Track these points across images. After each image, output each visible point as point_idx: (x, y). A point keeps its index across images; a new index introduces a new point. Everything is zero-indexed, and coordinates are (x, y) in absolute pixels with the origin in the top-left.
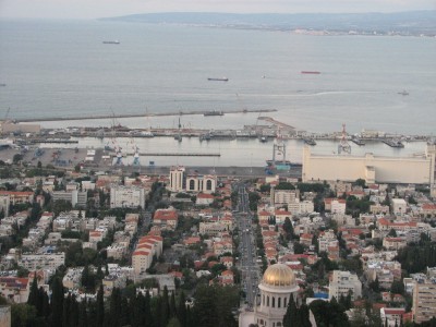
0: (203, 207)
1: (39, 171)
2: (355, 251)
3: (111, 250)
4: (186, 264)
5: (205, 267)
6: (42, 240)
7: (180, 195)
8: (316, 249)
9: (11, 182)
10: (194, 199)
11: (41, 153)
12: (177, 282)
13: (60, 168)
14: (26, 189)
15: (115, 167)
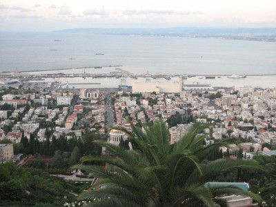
0: (93, 104)
1: (29, 92)
2: (151, 119)
3: (57, 122)
4: (86, 126)
5: (94, 127)
6: (30, 118)
7: (84, 100)
8: (137, 119)
9: (18, 96)
10: (90, 101)
11: (30, 84)
12: (82, 133)
13: (37, 90)
14: (24, 99)
15: (59, 89)
